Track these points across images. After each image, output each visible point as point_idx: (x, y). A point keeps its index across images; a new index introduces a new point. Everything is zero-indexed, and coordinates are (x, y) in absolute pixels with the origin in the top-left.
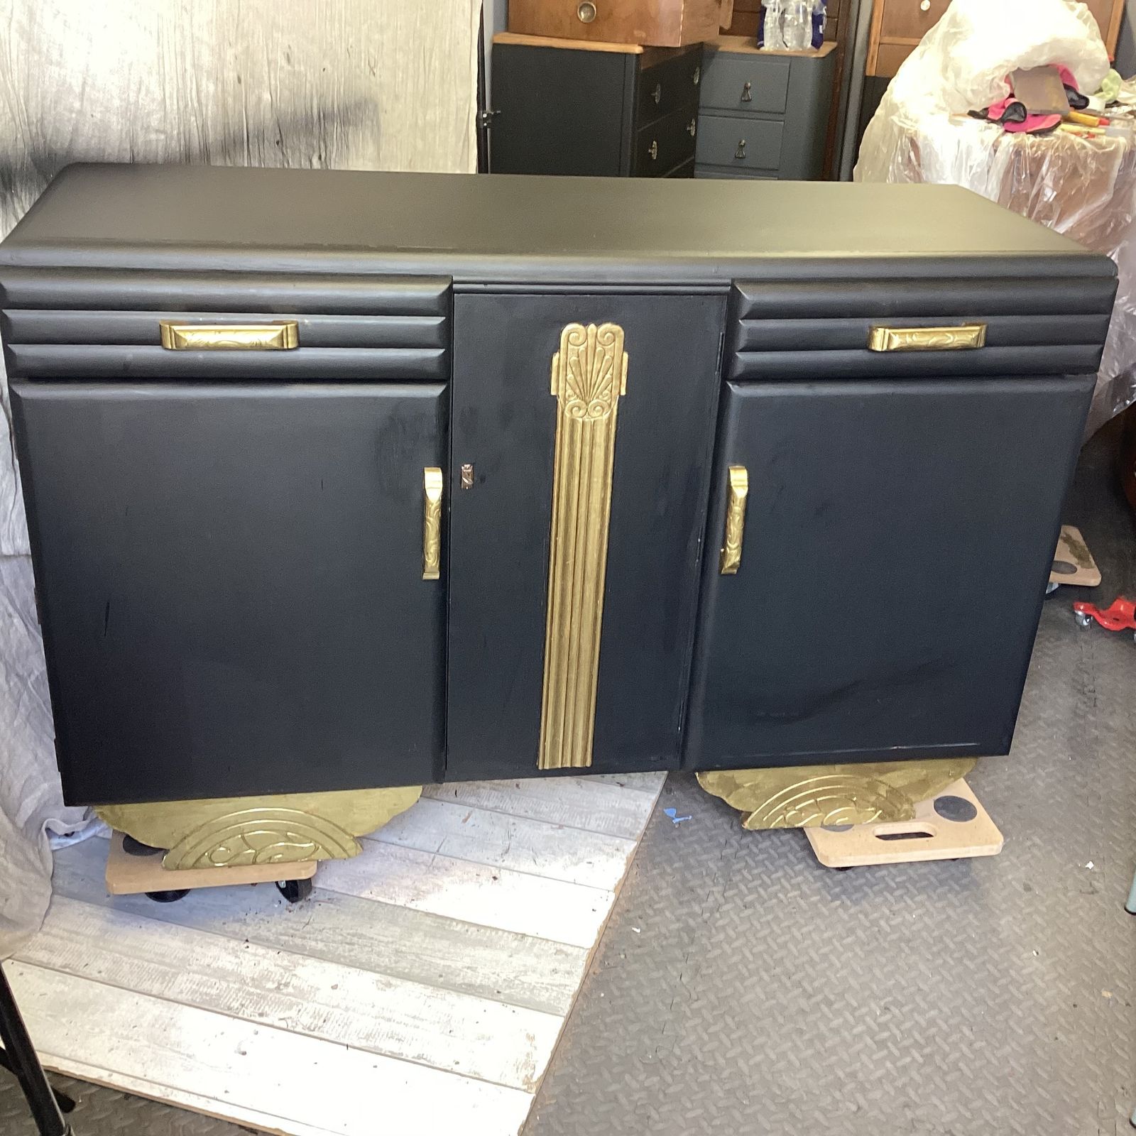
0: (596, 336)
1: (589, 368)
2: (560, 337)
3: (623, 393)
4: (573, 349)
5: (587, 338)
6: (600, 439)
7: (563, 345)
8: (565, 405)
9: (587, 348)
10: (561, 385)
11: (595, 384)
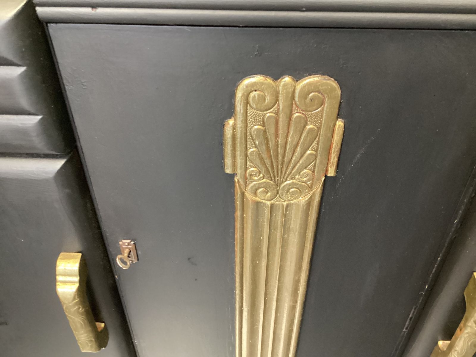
0: (293, 97)
1: (280, 140)
2: (233, 95)
3: (331, 173)
4: (256, 116)
5: (277, 100)
6: (295, 223)
7: (239, 107)
8: (246, 184)
9: (277, 113)
10: (239, 161)
11: (290, 161)
